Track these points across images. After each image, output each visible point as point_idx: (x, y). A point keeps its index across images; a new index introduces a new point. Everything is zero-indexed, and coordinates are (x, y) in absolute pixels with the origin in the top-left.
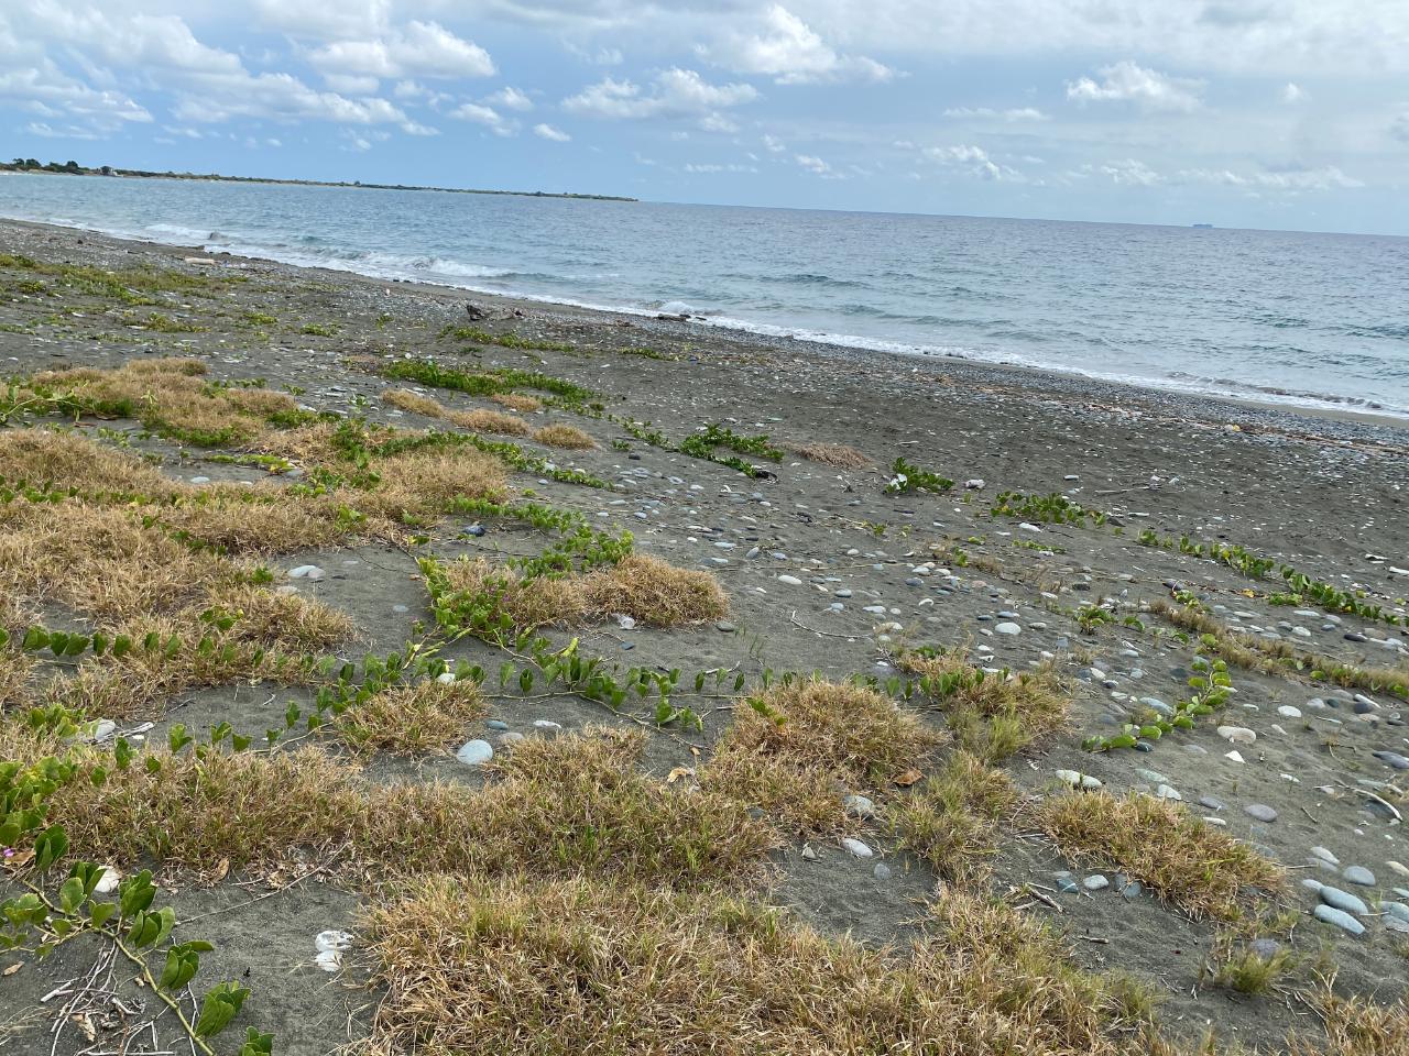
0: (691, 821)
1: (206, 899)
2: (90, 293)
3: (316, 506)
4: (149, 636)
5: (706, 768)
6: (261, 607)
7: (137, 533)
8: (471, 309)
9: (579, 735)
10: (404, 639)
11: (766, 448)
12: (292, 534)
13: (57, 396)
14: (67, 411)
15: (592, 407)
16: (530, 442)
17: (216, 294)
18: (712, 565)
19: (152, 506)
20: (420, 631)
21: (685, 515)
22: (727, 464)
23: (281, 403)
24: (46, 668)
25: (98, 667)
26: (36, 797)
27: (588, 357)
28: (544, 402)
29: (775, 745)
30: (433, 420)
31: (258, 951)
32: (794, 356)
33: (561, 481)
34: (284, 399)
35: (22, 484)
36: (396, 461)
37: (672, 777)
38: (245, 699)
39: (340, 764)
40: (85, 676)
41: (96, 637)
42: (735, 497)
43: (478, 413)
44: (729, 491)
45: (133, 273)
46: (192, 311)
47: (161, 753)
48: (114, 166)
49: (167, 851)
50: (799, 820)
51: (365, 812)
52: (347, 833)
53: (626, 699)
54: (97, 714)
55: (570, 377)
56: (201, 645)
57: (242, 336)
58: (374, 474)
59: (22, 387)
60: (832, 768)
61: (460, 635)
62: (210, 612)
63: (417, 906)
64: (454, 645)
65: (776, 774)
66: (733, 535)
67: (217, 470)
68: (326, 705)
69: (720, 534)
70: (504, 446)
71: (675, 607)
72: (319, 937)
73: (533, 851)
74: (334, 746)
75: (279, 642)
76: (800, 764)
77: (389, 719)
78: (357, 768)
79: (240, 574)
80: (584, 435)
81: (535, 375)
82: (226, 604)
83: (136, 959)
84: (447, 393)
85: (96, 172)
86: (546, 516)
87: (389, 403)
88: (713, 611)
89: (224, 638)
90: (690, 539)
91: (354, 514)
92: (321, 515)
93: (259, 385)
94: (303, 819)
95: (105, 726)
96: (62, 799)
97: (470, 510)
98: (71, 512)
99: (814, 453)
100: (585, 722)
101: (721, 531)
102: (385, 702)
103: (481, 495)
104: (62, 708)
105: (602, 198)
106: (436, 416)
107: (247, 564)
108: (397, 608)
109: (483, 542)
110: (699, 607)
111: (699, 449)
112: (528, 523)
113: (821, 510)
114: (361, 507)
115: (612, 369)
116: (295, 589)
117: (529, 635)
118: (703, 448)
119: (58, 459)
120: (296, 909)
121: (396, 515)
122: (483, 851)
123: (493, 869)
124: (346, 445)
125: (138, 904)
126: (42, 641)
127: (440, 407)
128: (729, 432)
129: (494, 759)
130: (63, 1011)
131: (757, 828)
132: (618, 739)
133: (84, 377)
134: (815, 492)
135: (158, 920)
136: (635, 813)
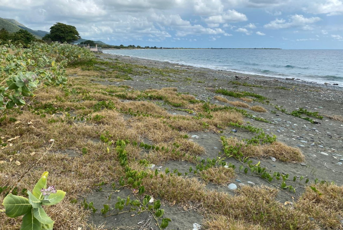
0: (292, 217)
1: (170, 209)
2: (157, 74)
3: (198, 122)
4: (163, 147)
5: (296, 203)
6: (185, 144)
7: (162, 124)
8: (236, 77)
9: (260, 187)
10: (216, 155)
11: (317, 115)
12: (193, 128)
13: (149, 95)
14: (151, 98)
15: (266, 102)
16: (249, 110)
17: (180, 74)
18: (300, 147)
19: (165, 119)
20: (220, 154)
21: (292, 132)
22: (305, 119)
23: (192, 98)
24: (143, 151)
25: (153, 153)
26: (140, 179)
27: (266, 89)
28: (253, 100)
29: (318, 201)
30: (225, 103)
31: (180, 224)
32: (328, 90)
33: (257, 120)
34: (193, 97)
35: (142, 112)
36: (216, 113)
37: (286, 203)
38: (181, 164)
39: (201, 183)
40: (150, 154)
41: (153, 146)
42: (307, 128)
43: (236, 102)
44: (305, 126)
45: (164, 69)
46: (175, 77)
47: (163, 173)
48: (163, 47)
49: (163, 196)
50: (325, 224)
51: (206, 196)
52: (202, 200)
53: (273, 180)
54: (152, 163)
55: (261, 94)
56: (173, 150)
57: (185, 83)
58: (211, 115)
59: (143, 93)
60: (337, 211)
61: (230, 156)
62: (175, 143)
63: (217, 222)
64: (228, 159)
65: (318, 209)
66: (306, 139)
67: (178, 112)
68: (198, 168)
69: (302, 138)
70: (243, 110)
71: (288, 157)
72: (194, 224)
73: (246, 215)
74: (199, 179)
75: (189, 152)
76: (326, 208)
77: (212, 174)
78: (204, 185)
79: (181, 136)
80: (264, 109)
81: (251, 93)
82: (178, 142)
83: (156, 219)
84: (229, 97)
85: (159, 48)
86: (253, 129)
87: (216, 99)
88: (299, 160)
89: (178, 149)
90: (293, 139)
91: (206, 124)
92: (199, 124)
93: (188, 94)
94: (192, 195)
95: (153, 166)
96: (145, 180)
97: (233, 126)
98: (150, 119)
99: (333, 118)
100: (261, 184)
101: (302, 137)
102: (212, 170)
103: (236, 122)
104: (146, 160)
105: (272, 49)
106: (226, 102)
107: (183, 133)
108: (215, 148)
109: (236, 134)
110: (294, 158)
111: (297, 114)
112: (248, 130)
113: (335, 134)
114: (208, 123)
115: (272, 92)
116: (193, 140)
117: (247, 159)
118: (298, 114)
119: (149, 108)
120: (189, 216)
121: (216, 125)
122: (234, 212)
123: (236, 217)
124: (206, 108)
125: (157, 207)
126: (143, 146)
127: (227, 100)
128: (306, 110)
129: (237, 189)
130: (141, 227)
131: (312, 224)
132: (270, 190)
133: (154, 91)
134: (333, 129)
135: (161, 212)
136: (275, 211)
